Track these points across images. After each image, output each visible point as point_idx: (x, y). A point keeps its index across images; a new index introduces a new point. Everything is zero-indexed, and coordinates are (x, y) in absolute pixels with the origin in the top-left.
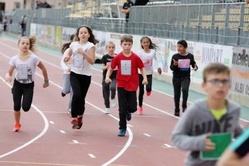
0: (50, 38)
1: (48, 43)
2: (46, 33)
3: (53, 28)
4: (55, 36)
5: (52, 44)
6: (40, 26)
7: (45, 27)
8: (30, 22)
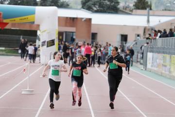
0: (165, 66)
1: (163, 72)
2: (162, 62)
3: (168, 56)
4: (170, 65)
5: (167, 73)
6: (156, 55)
7: (161, 56)
8: (147, 52)
